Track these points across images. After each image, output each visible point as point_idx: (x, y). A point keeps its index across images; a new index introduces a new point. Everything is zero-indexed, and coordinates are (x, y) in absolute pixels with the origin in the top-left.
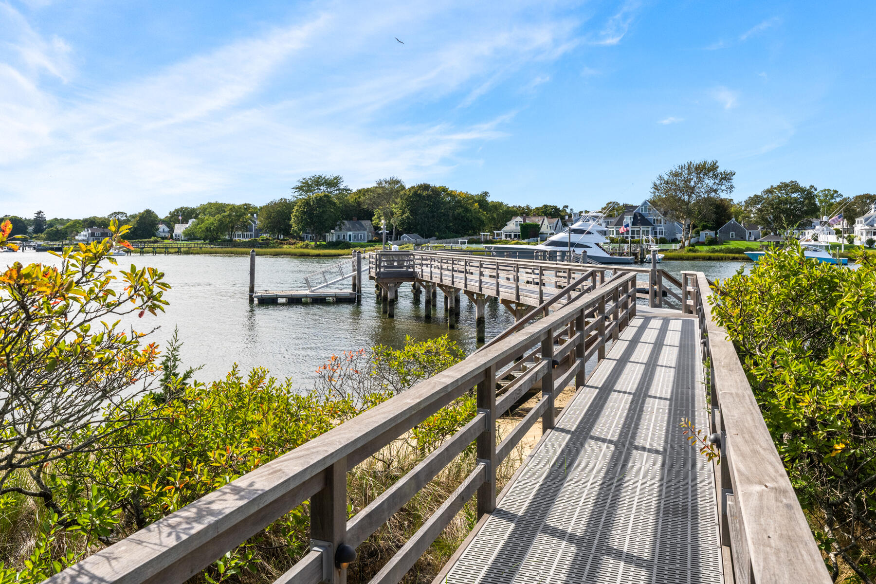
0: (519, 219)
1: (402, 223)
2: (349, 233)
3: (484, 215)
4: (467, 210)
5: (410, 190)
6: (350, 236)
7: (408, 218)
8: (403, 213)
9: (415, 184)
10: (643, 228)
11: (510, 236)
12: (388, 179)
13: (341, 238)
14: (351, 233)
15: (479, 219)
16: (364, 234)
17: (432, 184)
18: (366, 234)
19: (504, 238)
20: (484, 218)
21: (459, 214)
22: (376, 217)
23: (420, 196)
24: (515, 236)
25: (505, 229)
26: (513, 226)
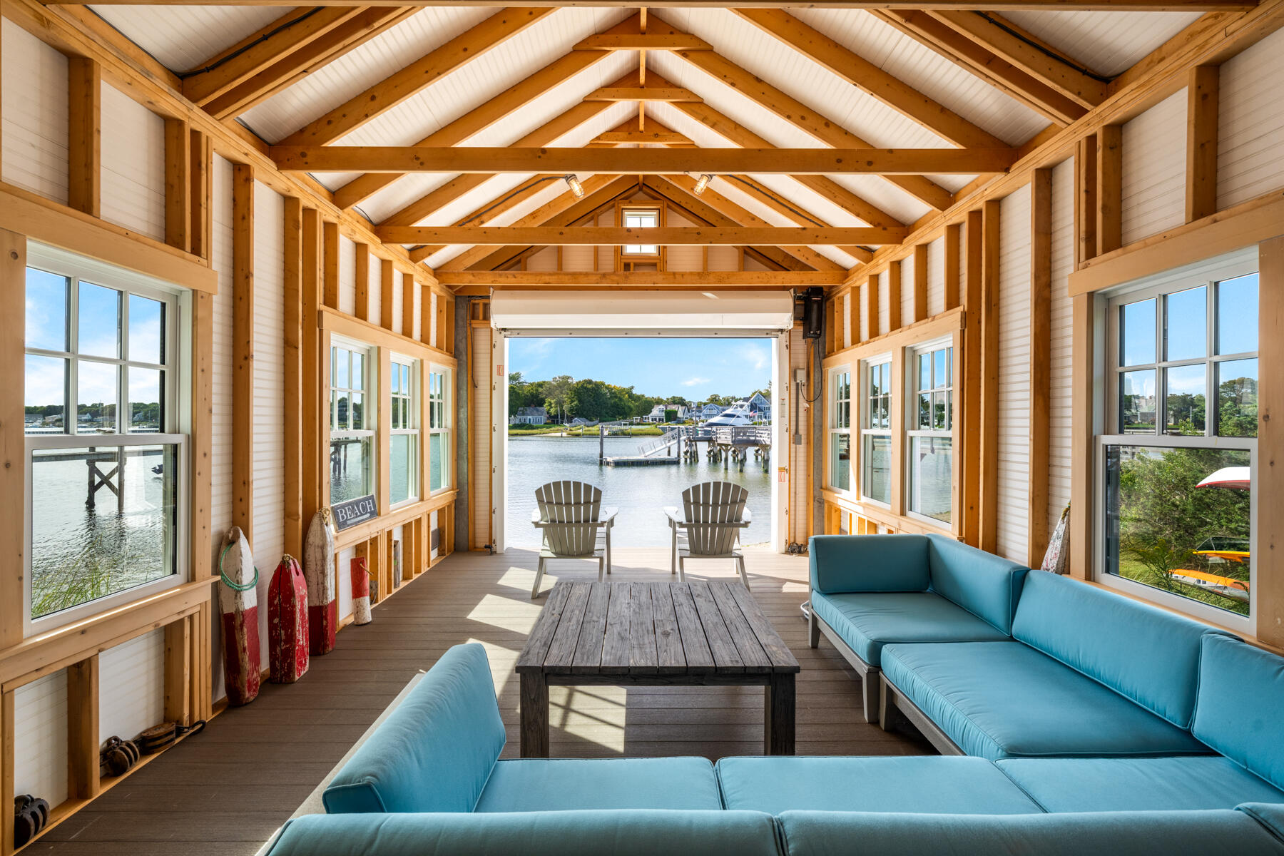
0: (662, 407)
1: (571, 410)
2: (529, 417)
3: (632, 404)
4: (621, 399)
5: (577, 383)
6: (530, 419)
7: (576, 405)
8: (572, 402)
9: (582, 379)
10: (758, 414)
11: (656, 420)
12: (561, 375)
13: (523, 421)
14: (531, 417)
15: (629, 407)
16: (541, 418)
17: (594, 380)
18: (544, 418)
19: (651, 421)
20: (632, 406)
21: (615, 402)
22: (546, 404)
23: (586, 388)
24: (660, 419)
25: (651, 414)
26: (657, 411)
